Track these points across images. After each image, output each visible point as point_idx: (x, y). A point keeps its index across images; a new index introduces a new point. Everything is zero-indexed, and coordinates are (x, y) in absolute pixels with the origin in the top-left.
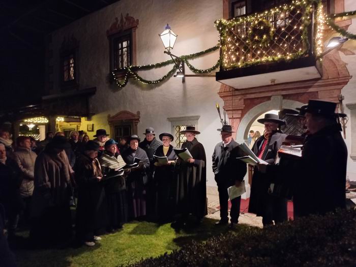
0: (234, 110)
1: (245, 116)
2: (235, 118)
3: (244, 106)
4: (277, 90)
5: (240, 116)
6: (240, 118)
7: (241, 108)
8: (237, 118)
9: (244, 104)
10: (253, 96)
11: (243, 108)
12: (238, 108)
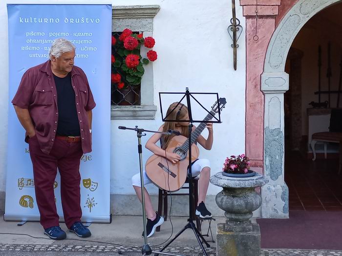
1: (291, 12)
2: (261, 17)
5: (276, 12)
6: (277, 18)
8: (268, 17)
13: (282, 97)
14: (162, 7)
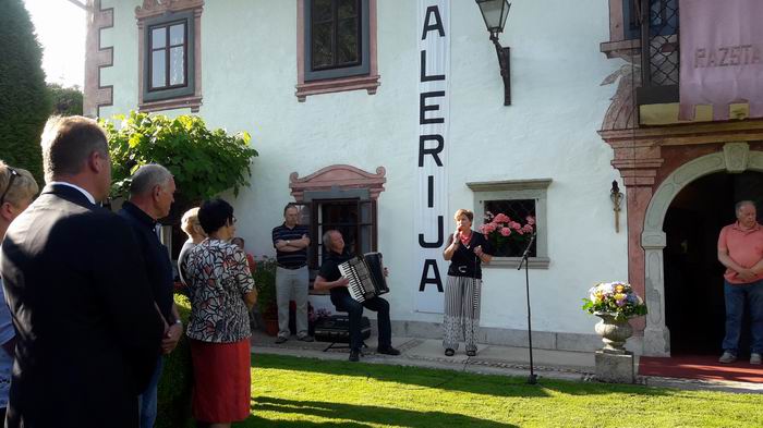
0: (639, 169)
1: (665, 182)
2: (640, 186)
3: (662, 160)
4: (737, 132)
5: (653, 182)
6: (654, 187)
7: (654, 165)
8: (645, 186)
9: (662, 157)
10: (682, 141)
11: (659, 165)
12: (647, 165)
13: (661, 254)
14: (555, 180)
